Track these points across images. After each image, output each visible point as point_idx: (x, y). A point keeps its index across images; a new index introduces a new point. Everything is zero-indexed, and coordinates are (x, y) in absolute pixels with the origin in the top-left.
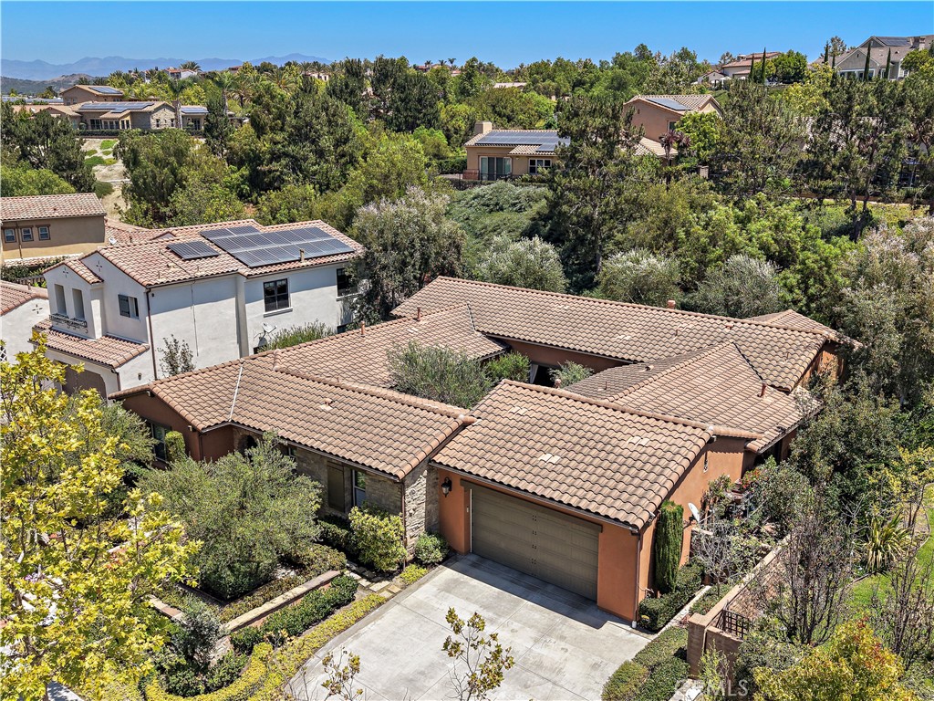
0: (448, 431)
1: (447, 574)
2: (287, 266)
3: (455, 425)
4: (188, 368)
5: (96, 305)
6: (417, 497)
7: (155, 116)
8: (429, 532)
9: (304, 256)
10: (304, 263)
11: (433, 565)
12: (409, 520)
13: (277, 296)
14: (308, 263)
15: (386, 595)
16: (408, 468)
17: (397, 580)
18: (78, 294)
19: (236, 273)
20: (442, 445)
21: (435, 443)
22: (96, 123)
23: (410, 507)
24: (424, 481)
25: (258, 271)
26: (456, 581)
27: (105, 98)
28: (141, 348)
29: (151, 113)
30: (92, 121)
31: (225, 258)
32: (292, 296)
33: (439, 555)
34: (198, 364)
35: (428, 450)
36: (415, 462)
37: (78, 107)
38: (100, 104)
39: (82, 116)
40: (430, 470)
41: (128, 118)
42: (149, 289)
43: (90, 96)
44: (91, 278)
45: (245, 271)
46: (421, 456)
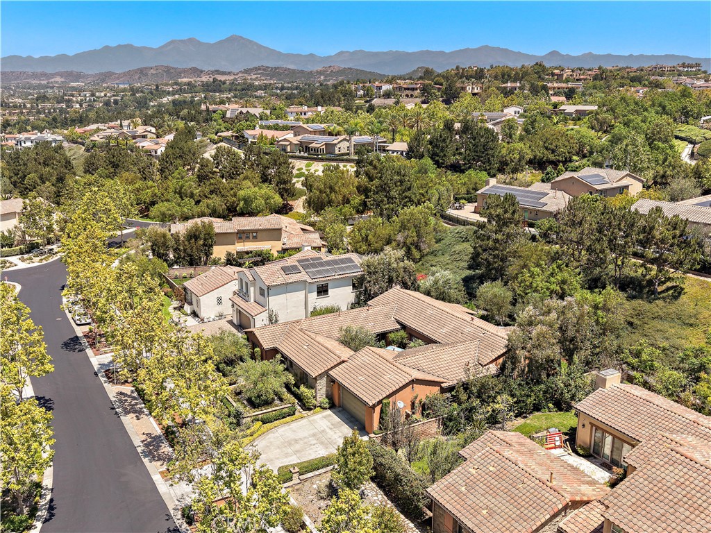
0: (336, 363)
1: (329, 412)
2: (328, 278)
3: (339, 361)
4: (276, 321)
5: (252, 290)
6: (322, 385)
7: (338, 146)
8: (327, 397)
9: (337, 274)
10: (336, 277)
11: (325, 409)
12: (318, 392)
13: (323, 290)
14: (338, 277)
15: (306, 415)
16: (317, 374)
17: (312, 412)
18: (247, 283)
19: (305, 281)
20: (332, 368)
21: (329, 367)
22: (307, 149)
23: (319, 388)
24: (325, 379)
25: (314, 281)
26: (330, 415)
27: (315, 133)
28: (264, 309)
29: (336, 144)
30: (306, 146)
31: (304, 273)
32: (330, 291)
33: (327, 406)
34: (281, 320)
35: (326, 369)
36: (320, 372)
37: (299, 138)
38: (311, 137)
39: (301, 143)
40: (328, 376)
41: (324, 147)
42: (269, 288)
43: (306, 131)
44: (251, 279)
45: (309, 280)
46: (323, 371)
